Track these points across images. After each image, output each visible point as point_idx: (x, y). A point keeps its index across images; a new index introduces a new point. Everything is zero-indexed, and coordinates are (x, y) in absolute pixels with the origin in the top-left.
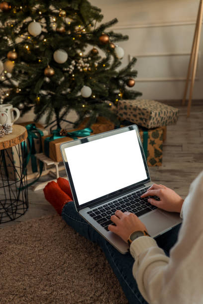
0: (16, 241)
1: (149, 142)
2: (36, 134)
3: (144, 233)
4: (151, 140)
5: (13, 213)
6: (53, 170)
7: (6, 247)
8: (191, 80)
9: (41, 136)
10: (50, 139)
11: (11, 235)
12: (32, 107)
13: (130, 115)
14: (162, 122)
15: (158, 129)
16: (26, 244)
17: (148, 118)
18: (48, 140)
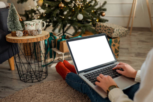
0: (41, 92)
1: (112, 45)
2: (53, 38)
3: (117, 87)
4: (113, 44)
5: (39, 78)
6: (61, 57)
7: (36, 95)
8: (133, 17)
9: (55, 39)
10: (60, 40)
11: (38, 88)
12: (51, 25)
13: (102, 30)
14: (119, 35)
15: (117, 38)
16: (47, 94)
17: (112, 32)
18: (59, 41)
